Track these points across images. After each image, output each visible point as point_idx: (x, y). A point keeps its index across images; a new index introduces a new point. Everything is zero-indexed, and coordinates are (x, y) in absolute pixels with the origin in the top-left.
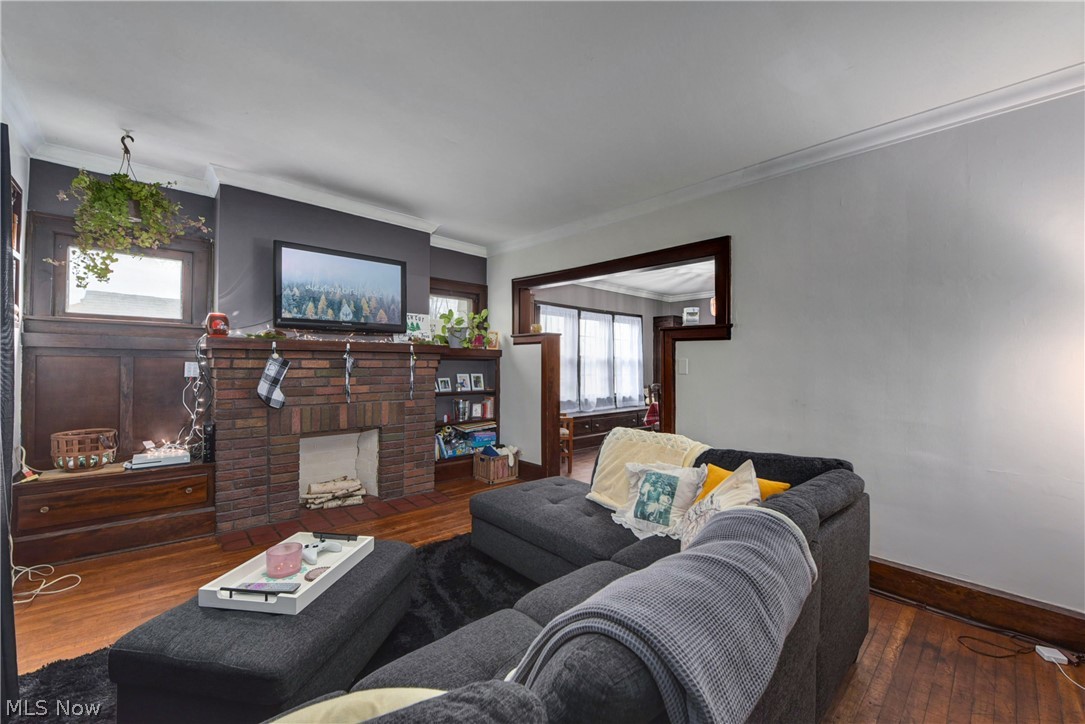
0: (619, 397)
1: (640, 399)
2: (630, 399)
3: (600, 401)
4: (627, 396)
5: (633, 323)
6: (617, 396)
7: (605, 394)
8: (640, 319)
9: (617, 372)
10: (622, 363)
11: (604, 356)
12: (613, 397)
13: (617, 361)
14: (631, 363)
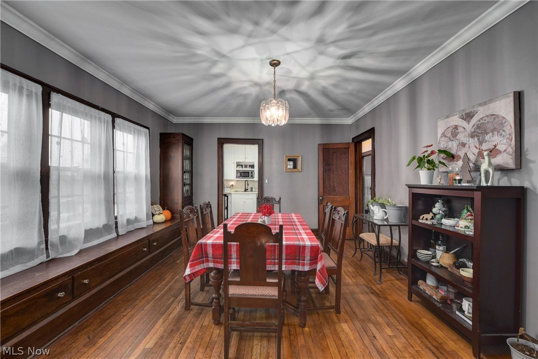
0: (122, 221)
1: (148, 219)
2: (137, 220)
3: (90, 233)
4: (132, 217)
5: (139, 133)
6: (119, 219)
7: (100, 221)
8: (147, 130)
9: (119, 190)
10: (126, 178)
11: (98, 167)
12: (113, 223)
13: (119, 176)
14: (137, 179)
